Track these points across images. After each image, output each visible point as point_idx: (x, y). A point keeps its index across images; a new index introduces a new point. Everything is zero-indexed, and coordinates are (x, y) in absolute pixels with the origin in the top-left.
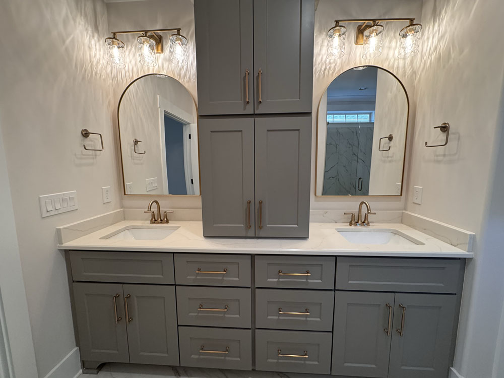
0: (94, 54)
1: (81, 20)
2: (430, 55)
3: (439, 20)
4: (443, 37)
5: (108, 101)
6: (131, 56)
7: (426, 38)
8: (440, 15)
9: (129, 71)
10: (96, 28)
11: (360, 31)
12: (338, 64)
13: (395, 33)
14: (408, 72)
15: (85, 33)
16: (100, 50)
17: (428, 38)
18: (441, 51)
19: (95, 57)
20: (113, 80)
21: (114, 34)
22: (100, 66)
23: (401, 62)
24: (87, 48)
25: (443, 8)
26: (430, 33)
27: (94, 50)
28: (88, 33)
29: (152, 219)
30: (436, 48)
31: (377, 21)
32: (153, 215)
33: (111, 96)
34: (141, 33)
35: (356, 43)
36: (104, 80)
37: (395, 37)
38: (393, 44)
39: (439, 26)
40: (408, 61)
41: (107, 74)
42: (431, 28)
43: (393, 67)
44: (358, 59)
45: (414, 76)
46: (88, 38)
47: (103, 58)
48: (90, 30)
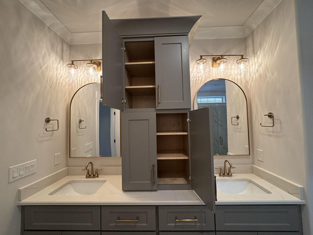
0: (59, 72)
1: (54, 55)
2: (255, 74)
3: (257, 57)
4: (260, 65)
5: (64, 99)
6: (82, 73)
7: (251, 64)
8: (257, 54)
9: (79, 81)
10: (62, 58)
11: (215, 60)
12: (203, 78)
13: (233, 61)
14: (244, 82)
15: (55, 62)
16: (63, 70)
17: (252, 65)
18: (261, 72)
19: (59, 74)
20: (69, 86)
21: (73, 62)
22: (62, 79)
23: (239, 76)
24: (55, 70)
25: (258, 51)
26: (253, 62)
27: (59, 70)
28: (57, 61)
29: (87, 175)
30: (257, 70)
31: (223, 56)
32: (88, 172)
33: (67, 96)
34: (89, 61)
35: (213, 66)
36: (64, 86)
37: (234, 63)
38: (233, 67)
39: (257, 59)
40: (243, 76)
41: (66, 83)
42: (253, 60)
43: (235, 79)
44: (214, 75)
45: (247, 84)
46: (57, 64)
47: (65, 74)
48: (58, 59)
